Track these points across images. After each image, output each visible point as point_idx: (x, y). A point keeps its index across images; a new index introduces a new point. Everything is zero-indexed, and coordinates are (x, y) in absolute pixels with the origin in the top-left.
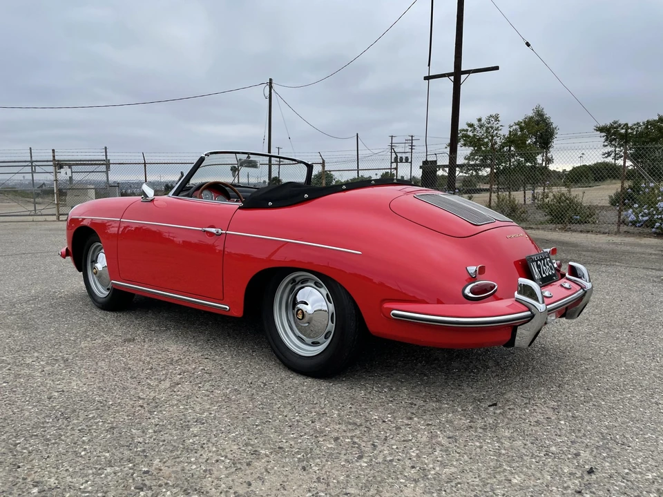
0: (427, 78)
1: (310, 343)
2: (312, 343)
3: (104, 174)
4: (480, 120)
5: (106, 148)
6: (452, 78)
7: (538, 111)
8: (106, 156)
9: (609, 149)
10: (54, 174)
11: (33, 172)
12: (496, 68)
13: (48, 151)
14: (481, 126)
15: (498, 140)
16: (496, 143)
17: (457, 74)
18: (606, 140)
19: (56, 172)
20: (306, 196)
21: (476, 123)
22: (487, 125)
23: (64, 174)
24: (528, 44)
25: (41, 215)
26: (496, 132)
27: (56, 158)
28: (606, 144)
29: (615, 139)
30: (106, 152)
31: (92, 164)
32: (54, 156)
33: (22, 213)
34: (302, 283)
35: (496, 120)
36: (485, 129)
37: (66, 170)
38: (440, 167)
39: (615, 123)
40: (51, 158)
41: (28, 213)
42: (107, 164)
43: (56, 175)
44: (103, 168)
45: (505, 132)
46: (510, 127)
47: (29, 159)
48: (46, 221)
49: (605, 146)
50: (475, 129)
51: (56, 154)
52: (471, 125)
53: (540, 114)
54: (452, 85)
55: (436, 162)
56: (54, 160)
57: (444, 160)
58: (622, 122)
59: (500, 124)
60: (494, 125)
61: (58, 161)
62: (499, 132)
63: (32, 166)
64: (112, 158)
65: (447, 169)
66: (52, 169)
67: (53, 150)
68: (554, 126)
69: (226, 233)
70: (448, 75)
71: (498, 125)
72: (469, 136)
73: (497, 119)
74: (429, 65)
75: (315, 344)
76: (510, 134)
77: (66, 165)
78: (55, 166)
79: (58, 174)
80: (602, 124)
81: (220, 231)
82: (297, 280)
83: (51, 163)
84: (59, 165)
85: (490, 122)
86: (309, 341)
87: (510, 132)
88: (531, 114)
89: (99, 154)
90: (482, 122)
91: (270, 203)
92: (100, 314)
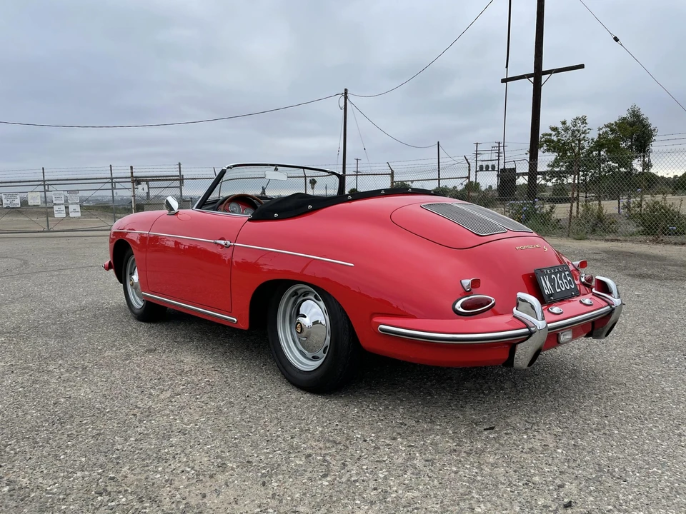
0: (504, 81)
1: (311, 357)
2: (313, 357)
3: (178, 190)
4: (564, 123)
5: (180, 164)
6: (532, 79)
7: (634, 111)
8: (180, 171)
10: (132, 190)
11: (113, 189)
12: (582, 66)
13: (126, 168)
14: (566, 130)
15: (586, 144)
16: (584, 148)
17: (538, 75)
19: (134, 188)
20: (310, 207)
21: (560, 126)
22: (573, 128)
23: (142, 190)
24: (616, 39)
26: (583, 136)
27: (134, 174)
30: (180, 168)
31: (167, 180)
32: (132, 173)
33: (103, 228)
34: (304, 296)
35: (583, 123)
36: (570, 132)
37: (144, 185)
38: (519, 175)
40: (129, 175)
42: (181, 179)
43: (134, 191)
44: (177, 184)
45: (593, 135)
46: (600, 129)
47: (109, 176)
50: (559, 133)
51: (134, 170)
52: (555, 129)
53: (636, 115)
54: (531, 87)
55: (514, 169)
56: (132, 176)
57: (523, 167)
59: (588, 127)
60: (581, 128)
61: (136, 177)
62: (587, 136)
63: (112, 182)
64: (185, 173)
65: (527, 177)
66: (130, 185)
67: (131, 167)
68: (652, 127)
69: (234, 246)
70: (528, 76)
71: (585, 128)
72: (553, 141)
73: (584, 121)
74: (507, 67)
75: (315, 358)
76: (599, 137)
77: (143, 181)
78: (133, 182)
79: (136, 190)
81: (229, 243)
82: (299, 292)
83: (130, 180)
84: (137, 181)
85: (576, 125)
86: (310, 355)
87: (600, 135)
88: (625, 114)
89: (174, 170)
90: (567, 125)
91: (276, 215)
92: (134, 323)
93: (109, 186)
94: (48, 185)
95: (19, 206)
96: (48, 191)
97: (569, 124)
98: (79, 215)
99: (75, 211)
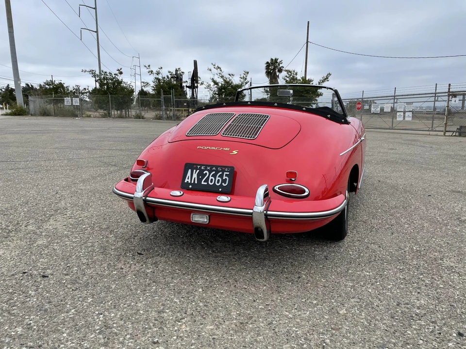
10: (447, 102)
11: (435, 101)
13: (446, 85)
19: (449, 100)
23: (454, 102)
25: (435, 131)
27: (451, 90)
32: (449, 89)
33: (424, 129)
37: (459, 98)
40: (447, 91)
41: (428, 129)
43: (448, 102)
47: (434, 91)
48: (437, 135)
51: (451, 87)
56: (449, 91)
61: (453, 92)
63: (435, 96)
66: (446, 98)
67: (450, 84)
77: (461, 95)
78: (449, 96)
79: (450, 102)
83: (447, 94)
84: (453, 95)
93: (433, 99)
94: (397, 99)
95: (379, 112)
96: (396, 103)
98: (410, 119)
99: (409, 117)
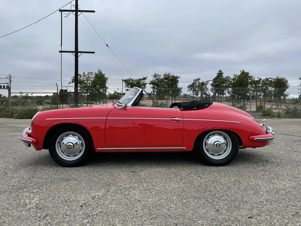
0: (60, 52)
1: (217, 155)
4: (84, 73)
6: (74, 54)
7: (100, 71)
9: (127, 88)
12: (94, 53)
14: (84, 76)
17: (76, 52)
18: (126, 85)
21: (82, 74)
22: (88, 76)
24: (107, 46)
28: (126, 86)
29: (128, 85)
34: (212, 135)
35: (91, 74)
39: (130, 79)
49: (125, 87)
52: (80, 75)
54: (74, 57)
55: (67, 90)
58: (132, 78)
60: (90, 76)
70: (72, 52)
71: (92, 76)
74: (61, 46)
75: (219, 155)
80: (124, 79)
81: (180, 119)
88: (97, 72)
91: (195, 108)
97: (86, 74)
